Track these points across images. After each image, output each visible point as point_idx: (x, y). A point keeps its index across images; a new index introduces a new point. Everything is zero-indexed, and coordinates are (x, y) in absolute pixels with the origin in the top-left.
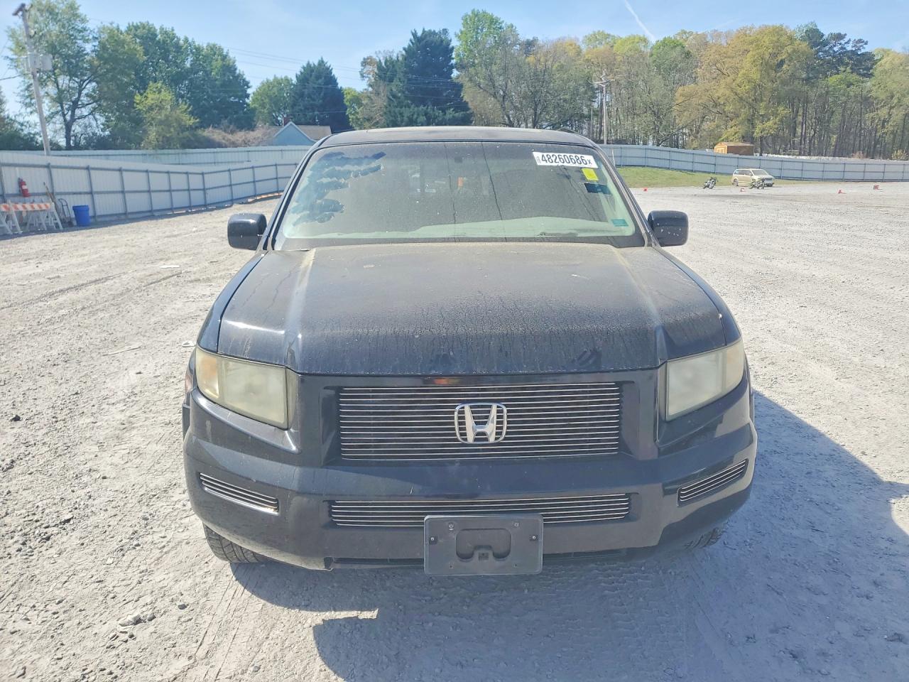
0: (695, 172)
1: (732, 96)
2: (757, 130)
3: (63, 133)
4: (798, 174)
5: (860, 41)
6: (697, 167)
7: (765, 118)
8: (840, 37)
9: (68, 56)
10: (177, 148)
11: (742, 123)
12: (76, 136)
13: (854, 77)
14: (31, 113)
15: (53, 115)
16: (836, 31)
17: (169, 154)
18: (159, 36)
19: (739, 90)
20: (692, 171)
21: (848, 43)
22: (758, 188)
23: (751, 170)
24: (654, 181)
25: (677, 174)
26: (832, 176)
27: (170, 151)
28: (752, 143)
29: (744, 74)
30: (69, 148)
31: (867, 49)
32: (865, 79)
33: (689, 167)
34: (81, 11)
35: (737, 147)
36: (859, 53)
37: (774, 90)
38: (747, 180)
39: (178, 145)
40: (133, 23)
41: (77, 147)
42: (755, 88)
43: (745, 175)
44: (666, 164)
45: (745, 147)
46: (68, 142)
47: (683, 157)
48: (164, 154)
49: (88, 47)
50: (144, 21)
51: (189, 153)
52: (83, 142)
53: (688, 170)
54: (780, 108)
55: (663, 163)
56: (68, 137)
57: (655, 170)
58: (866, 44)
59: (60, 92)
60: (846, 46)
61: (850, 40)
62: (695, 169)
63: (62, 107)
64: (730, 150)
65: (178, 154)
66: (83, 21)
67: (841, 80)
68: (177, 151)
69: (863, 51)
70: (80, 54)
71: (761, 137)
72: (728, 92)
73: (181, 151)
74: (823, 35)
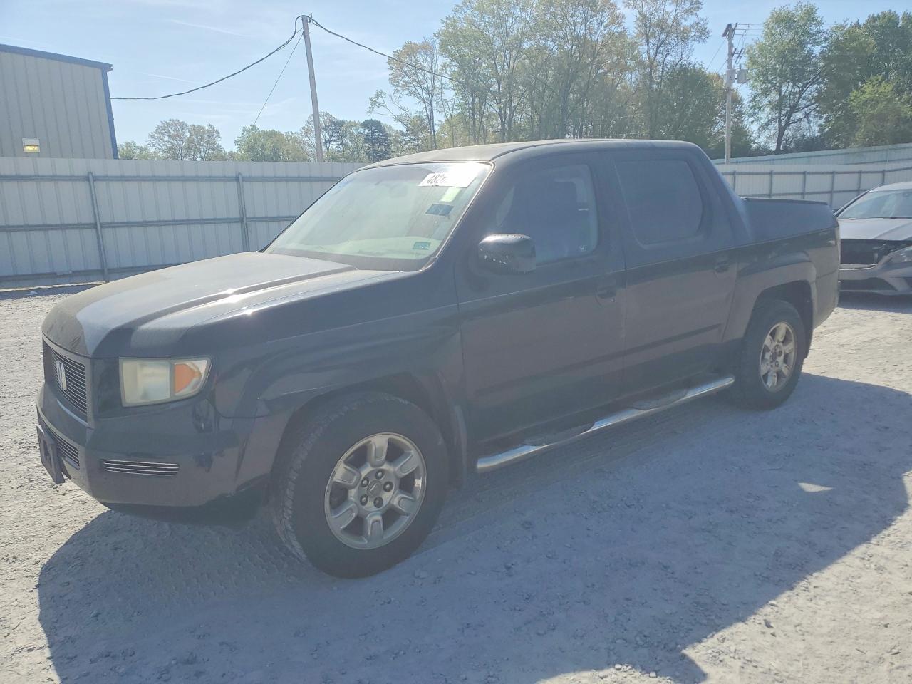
3: (776, 138)
9: (794, 63)
10: (886, 144)
12: (787, 141)
14: (752, 122)
15: (770, 122)
17: (875, 151)
18: (900, 23)
27: (877, 148)
30: (778, 151)
34: (818, 14)
39: (887, 141)
40: (873, 15)
41: (786, 151)
46: (778, 147)
48: (870, 151)
49: (817, 50)
50: (886, 10)
51: (900, 149)
52: (793, 145)
56: (779, 143)
59: (782, 98)
63: (780, 113)
65: (887, 150)
66: (820, 23)
68: (886, 147)
70: (807, 58)
73: (890, 146)
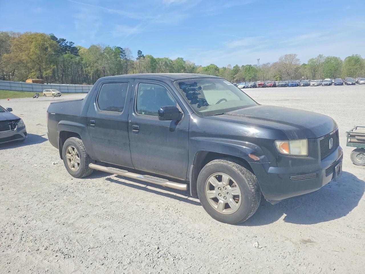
0: (24, 91)
1: (29, 60)
2: (44, 74)
4: (67, 91)
5: (71, 42)
6: (24, 89)
7: (46, 69)
8: (64, 40)
11: (36, 71)
13: (72, 55)
16: (62, 38)
19: (32, 57)
20: (22, 91)
21: (67, 42)
22: (57, 97)
23: (51, 90)
24: (6, 96)
25: (16, 92)
26: (79, 91)
28: (42, 79)
29: (33, 51)
31: (74, 45)
32: (76, 56)
33: (21, 89)
35: (36, 81)
36: (72, 47)
37: (47, 59)
38: (50, 94)
42: (38, 57)
43: (48, 92)
44: (9, 88)
45: (40, 81)
47: (17, 85)
53: (20, 91)
54: (52, 66)
55: (7, 88)
57: (5, 91)
58: (74, 43)
60: (67, 44)
61: (68, 42)
62: (24, 90)
64: (33, 82)
67: (68, 56)
69: (73, 46)
71: (46, 77)
72: (27, 58)
74: (57, 39)
